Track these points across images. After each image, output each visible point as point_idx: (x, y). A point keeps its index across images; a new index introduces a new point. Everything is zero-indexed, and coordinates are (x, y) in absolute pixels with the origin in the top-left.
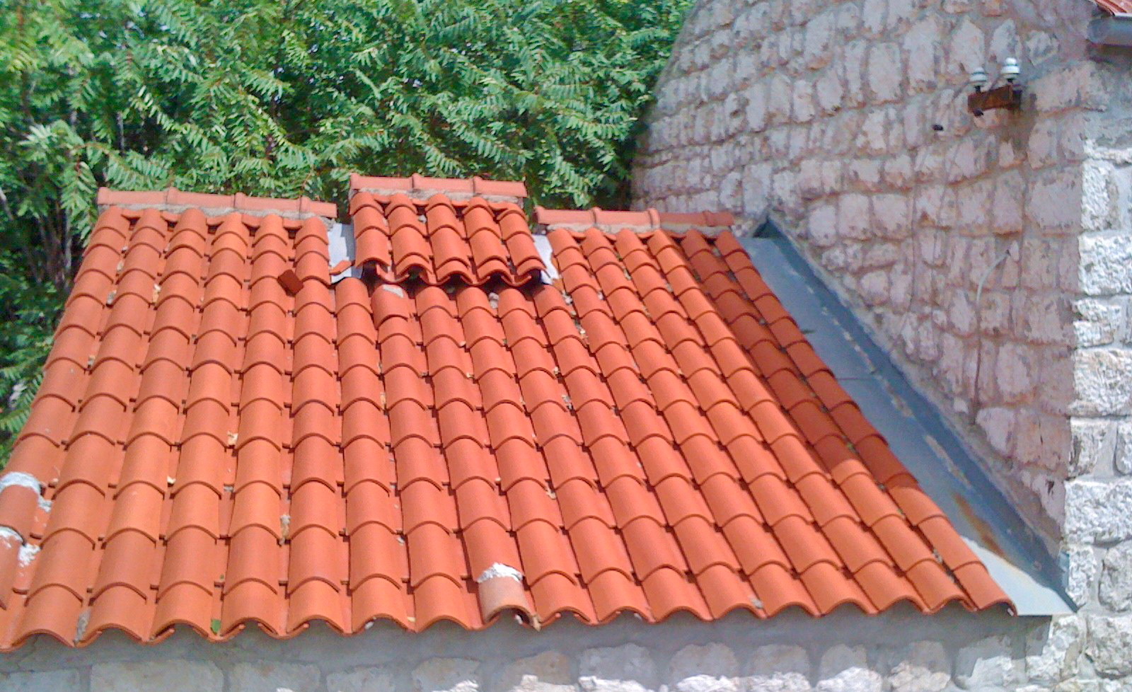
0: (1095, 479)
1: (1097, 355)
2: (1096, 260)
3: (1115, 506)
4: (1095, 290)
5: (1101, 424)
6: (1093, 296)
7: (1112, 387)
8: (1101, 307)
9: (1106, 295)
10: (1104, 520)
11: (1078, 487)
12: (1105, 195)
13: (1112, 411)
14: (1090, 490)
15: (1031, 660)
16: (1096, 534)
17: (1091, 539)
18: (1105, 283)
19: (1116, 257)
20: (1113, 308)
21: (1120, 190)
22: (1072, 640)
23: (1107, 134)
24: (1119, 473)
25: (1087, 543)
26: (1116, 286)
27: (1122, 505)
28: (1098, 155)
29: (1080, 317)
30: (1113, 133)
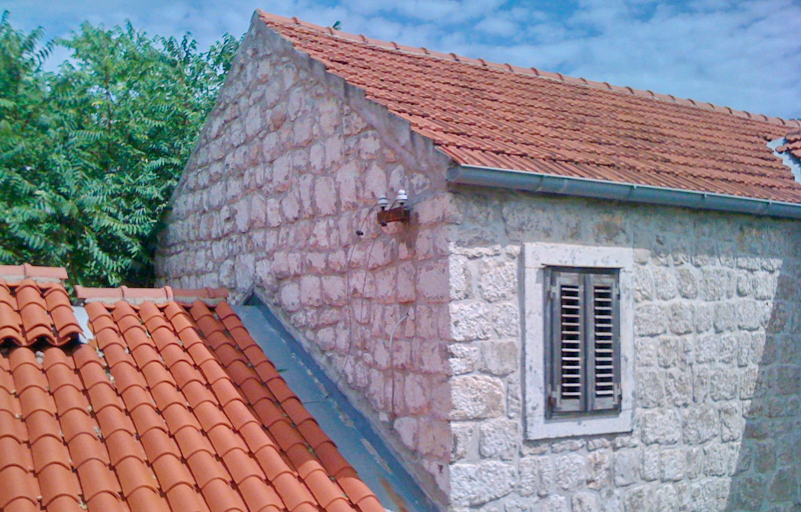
0: (468, 462)
1: (465, 380)
2: (460, 318)
3: (481, 480)
4: (461, 338)
5: (470, 425)
6: (460, 342)
7: (475, 400)
8: (465, 348)
9: (468, 341)
10: (475, 489)
11: (458, 468)
12: (463, 277)
13: (475, 416)
14: (465, 469)
16: (470, 499)
17: (467, 503)
18: (467, 333)
19: (472, 316)
20: (473, 349)
21: (473, 274)
23: (462, 238)
24: (483, 457)
25: (465, 506)
26: (473, 335)
27: (485, 478)
28: (457, 252)
29: (453, 356)
30: (467, 238)
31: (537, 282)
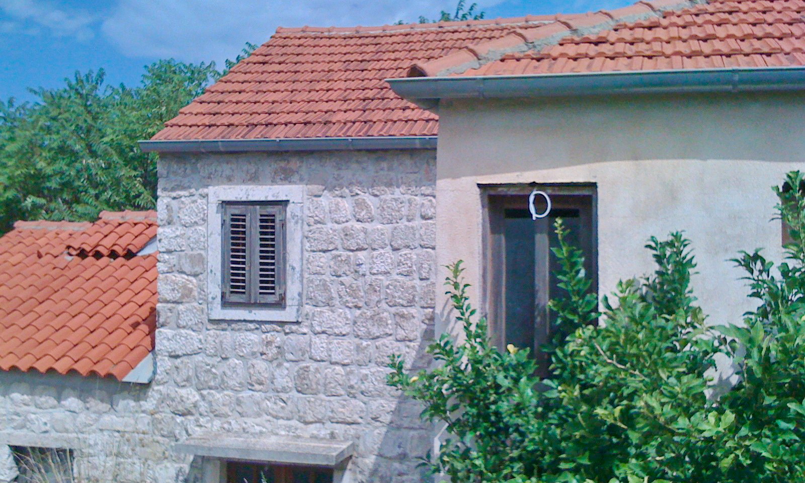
0: (170, 329)
1: (166, 277)
2: (163, 237)
3: (176, 340)
4: (164, 250)
5: (170, 305)
6: (164, 252)
7: (173, 290)
8: (166, 256)
9: (169, 252)
10: (172, 346)
11: (160, 332)
12: (166, 211)
13: (174, 300)
14: (166, 333)
15: (142, 403)
16: (168, 352)
17: (167, 354)
18: (168, 247)
19: (171, 236)
20: (171, 257)
21: (174, 209)
22: (159, 396)
23: (167, 187)
24: (179, 327)
25: (165, 356)
26: (172, 248)
27: (179, 340)
28: (164, 195)
29: (158, 261)
30: (169, 186)
31: (217, 212)
